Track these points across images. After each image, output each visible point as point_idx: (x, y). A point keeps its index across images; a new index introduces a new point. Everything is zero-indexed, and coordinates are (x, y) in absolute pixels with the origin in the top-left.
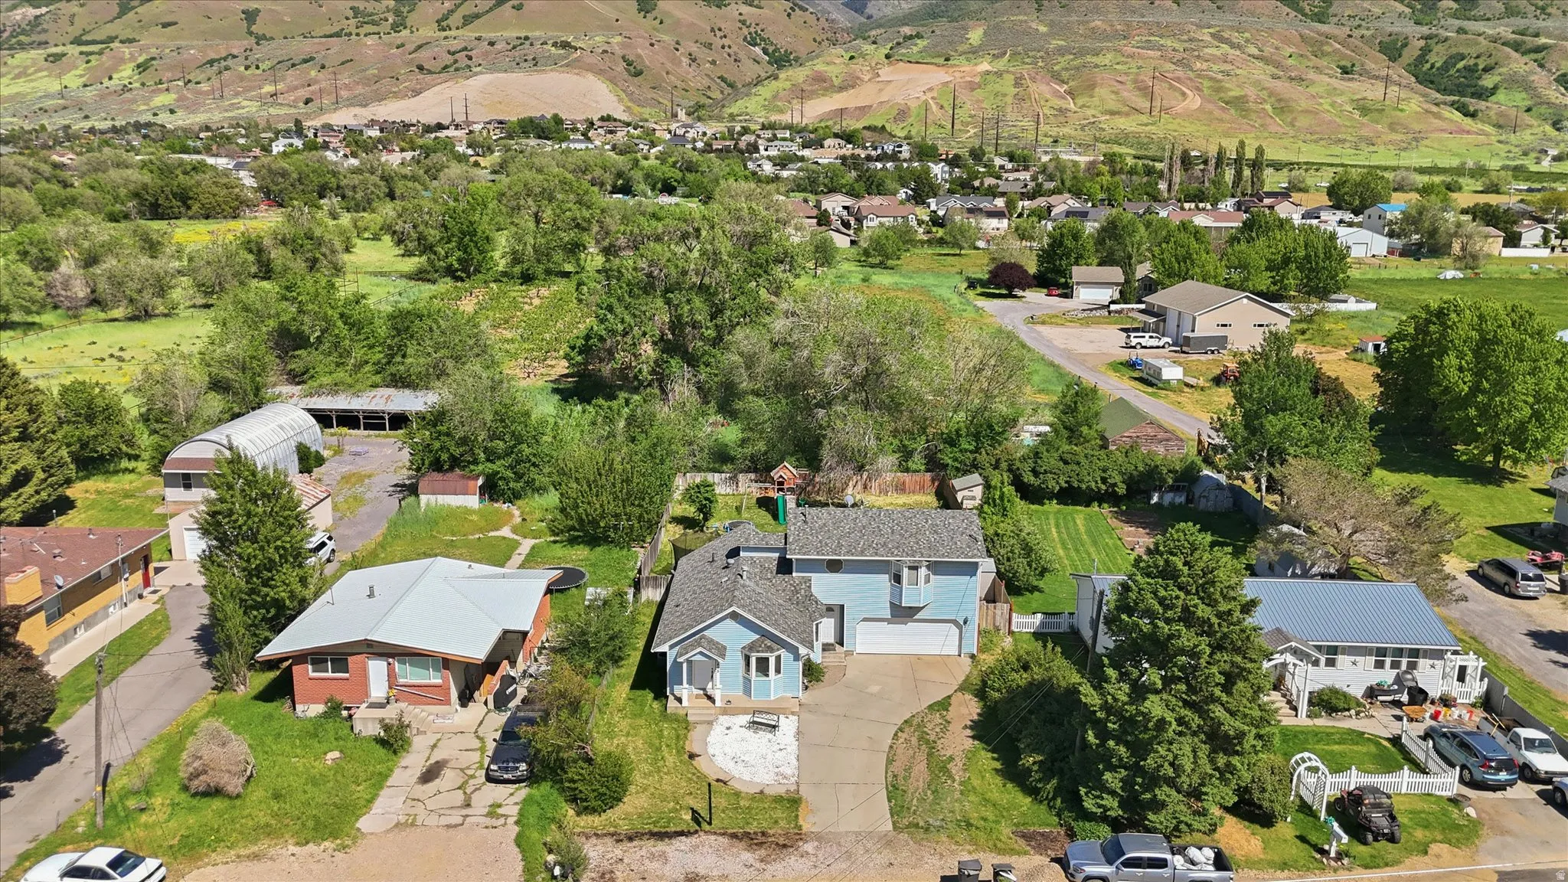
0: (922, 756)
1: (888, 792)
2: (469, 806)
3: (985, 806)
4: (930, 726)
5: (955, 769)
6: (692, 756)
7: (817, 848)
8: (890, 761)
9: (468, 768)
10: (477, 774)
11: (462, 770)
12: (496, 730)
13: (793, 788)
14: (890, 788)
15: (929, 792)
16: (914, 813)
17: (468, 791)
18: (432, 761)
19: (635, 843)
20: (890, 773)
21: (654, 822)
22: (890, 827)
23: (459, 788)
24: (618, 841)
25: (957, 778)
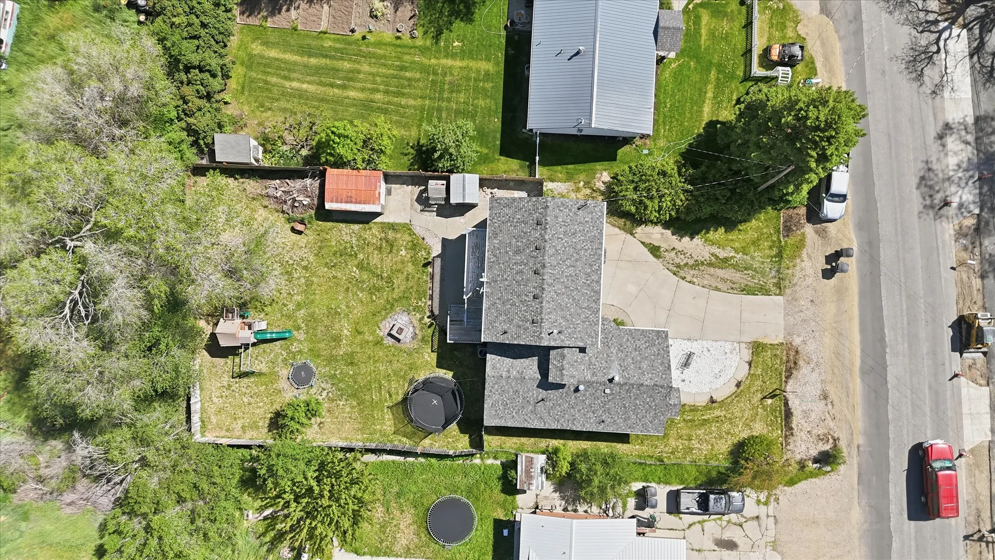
0: (712, 270)
1: (748, 294)
2: (757, 517)
3: (759, 245)
4: (677, 261)
5: (722, 254)
6: (712, 401)
7: (799, 336)
8: (717, 289)
9: (721, 526)
10: (727, 519)
11: (723, 529)
12: (681, 518)
13: (743, 345)
14: (744, 292)
15: (745, 272)
16: (766, 283)
17: (744, 520)
18: (716, 548)
19: (793, 426)
20: (729, 291)
21: (776, 417)
22: (781, 297)
23: (741, 526)
24: (792, 434)
25: (732, 254)
